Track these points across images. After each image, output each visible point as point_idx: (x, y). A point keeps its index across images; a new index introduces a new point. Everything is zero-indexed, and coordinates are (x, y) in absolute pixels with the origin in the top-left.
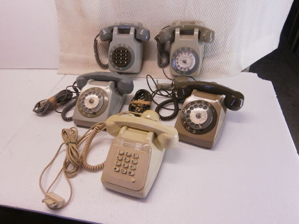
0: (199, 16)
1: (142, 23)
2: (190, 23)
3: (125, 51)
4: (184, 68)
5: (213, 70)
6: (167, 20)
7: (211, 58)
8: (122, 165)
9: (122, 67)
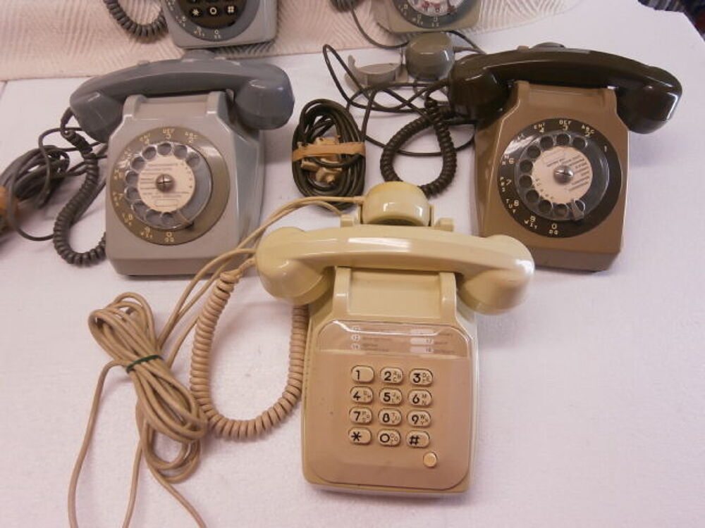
4: (436, 5)
8: (381, 419)
9: (220, 27)
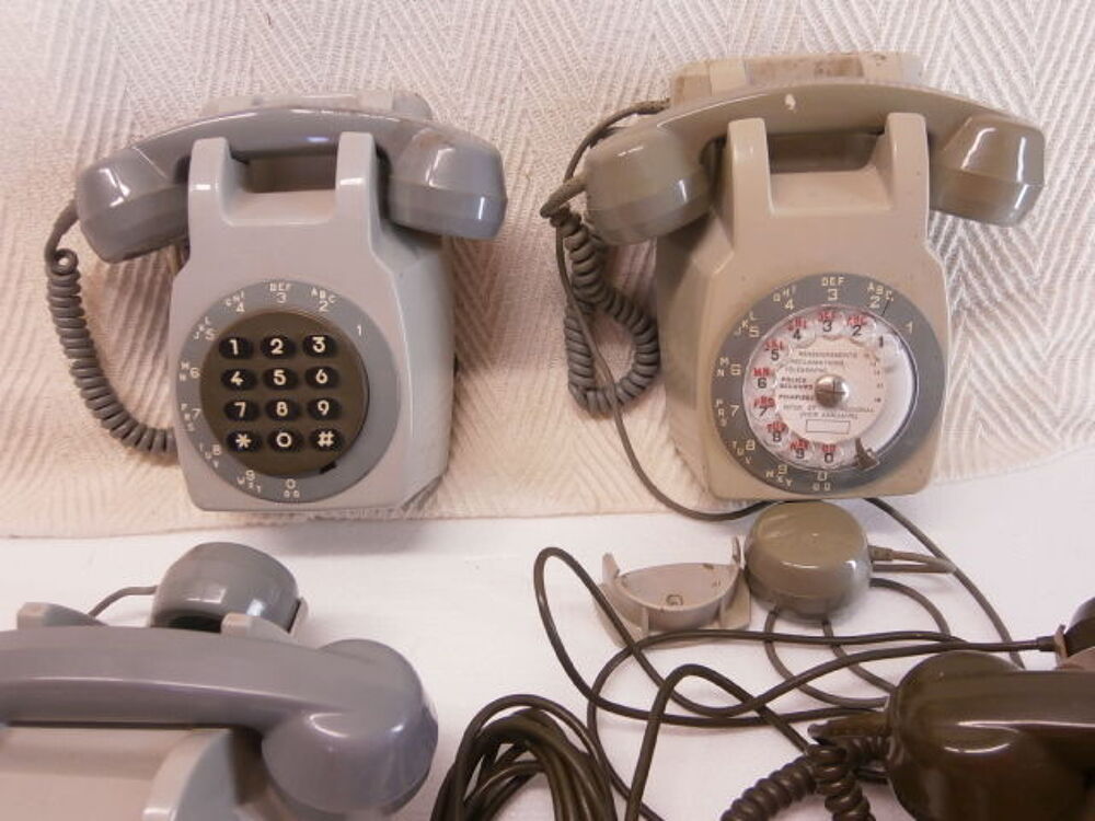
0: (870, 19)
1: (422, 91)
2: (819, 68)
3: (309, 343)
4: (825, 447)
5: (989, 408)
6: (615, 58)
7: (971, 325)
9: (298, 473)
